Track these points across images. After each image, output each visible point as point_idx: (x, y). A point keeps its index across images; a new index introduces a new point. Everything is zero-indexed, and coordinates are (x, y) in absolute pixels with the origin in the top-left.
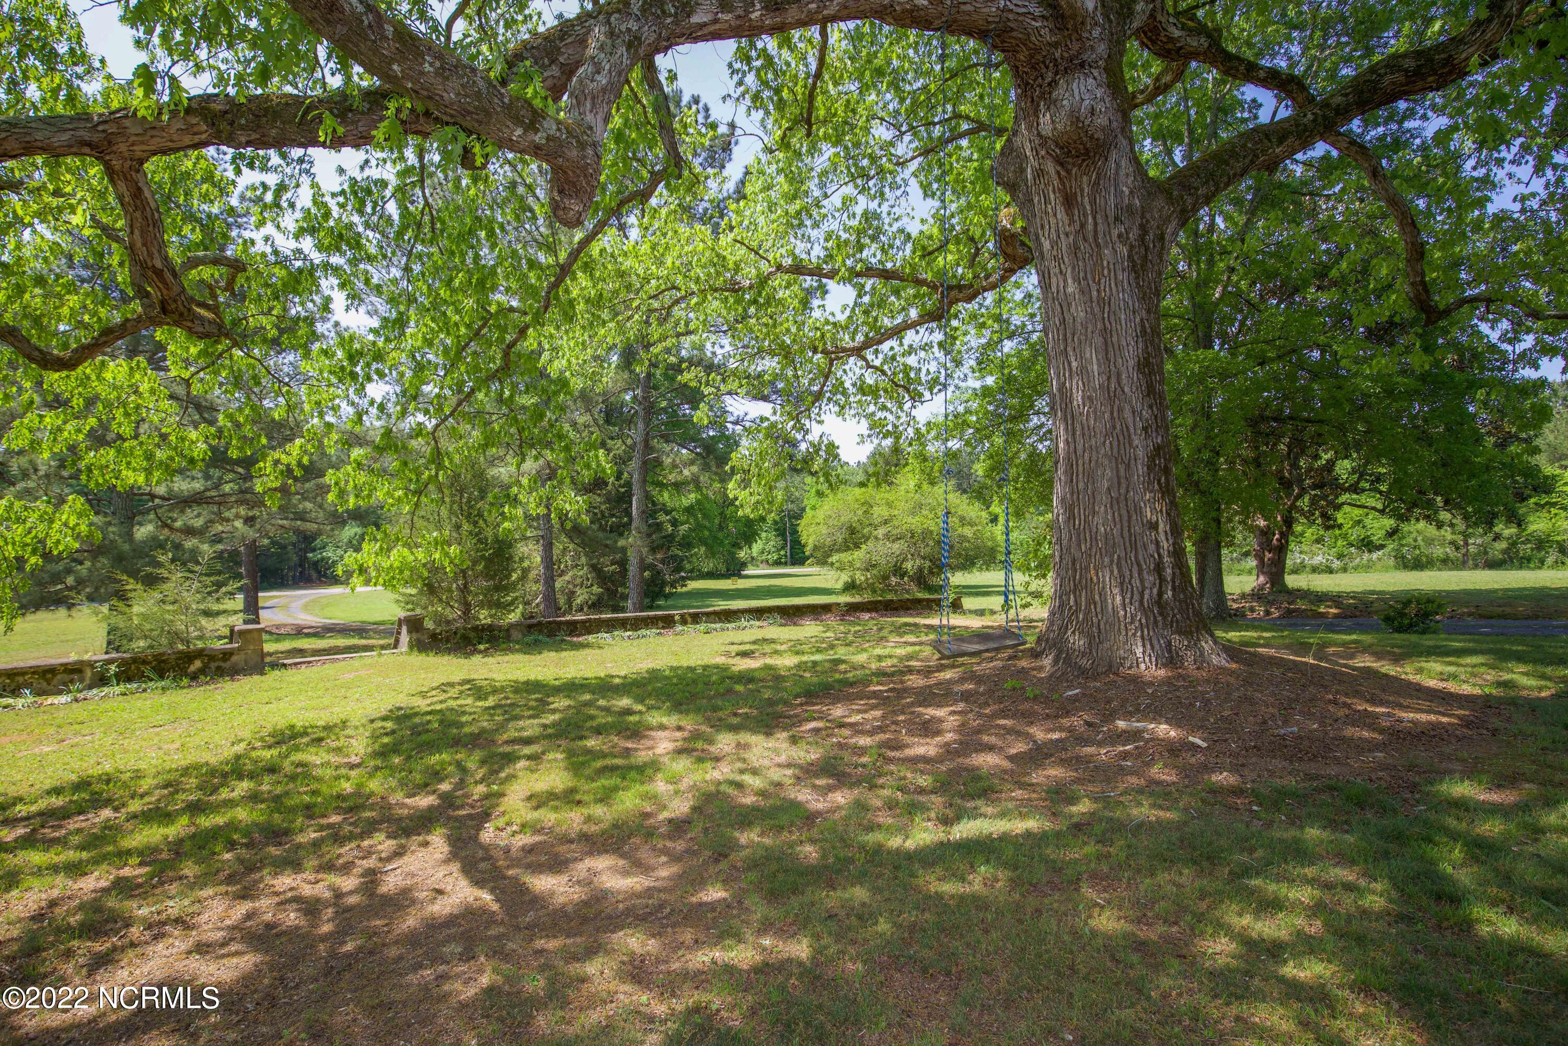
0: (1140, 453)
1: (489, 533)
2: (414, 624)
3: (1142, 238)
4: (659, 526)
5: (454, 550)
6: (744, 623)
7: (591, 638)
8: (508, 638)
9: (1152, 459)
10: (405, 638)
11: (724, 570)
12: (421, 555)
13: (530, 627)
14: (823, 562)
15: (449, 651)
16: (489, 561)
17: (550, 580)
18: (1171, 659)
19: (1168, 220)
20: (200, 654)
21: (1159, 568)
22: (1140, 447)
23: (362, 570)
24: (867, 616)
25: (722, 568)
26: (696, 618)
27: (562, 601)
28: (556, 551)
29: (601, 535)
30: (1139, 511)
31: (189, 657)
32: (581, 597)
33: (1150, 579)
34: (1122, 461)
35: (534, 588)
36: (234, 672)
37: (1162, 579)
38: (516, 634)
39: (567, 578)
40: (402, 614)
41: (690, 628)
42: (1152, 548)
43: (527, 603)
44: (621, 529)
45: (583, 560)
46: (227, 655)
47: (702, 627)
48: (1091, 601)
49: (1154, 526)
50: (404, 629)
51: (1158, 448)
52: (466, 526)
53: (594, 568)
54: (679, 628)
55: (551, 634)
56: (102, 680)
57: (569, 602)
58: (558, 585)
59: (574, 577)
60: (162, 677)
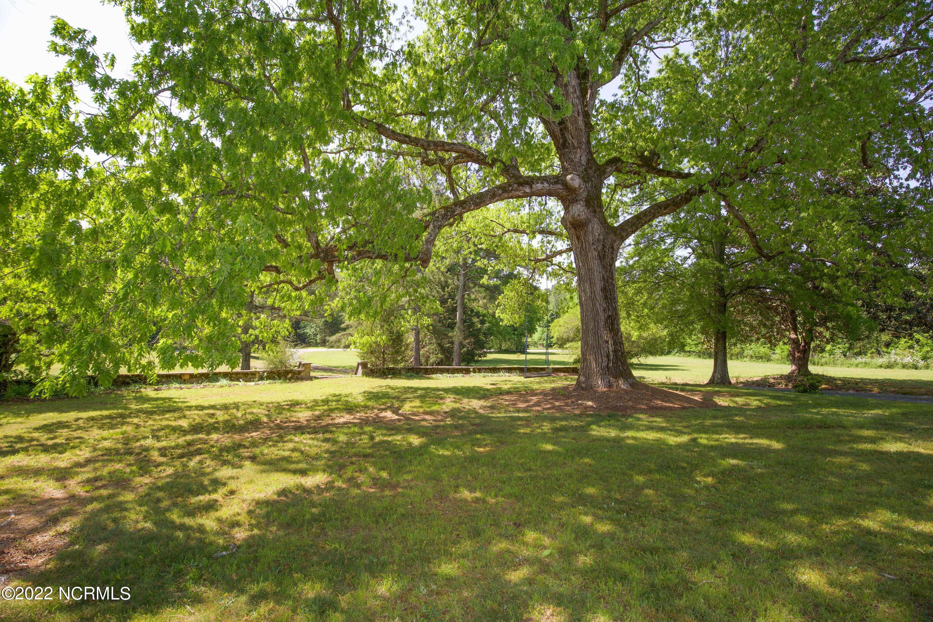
0: (602, 318)
1: (395, 330)
2: (364, 365)
3: (603, 249)
4: (472, 324)
5: (384, 337)
6: (501, 374)
7: (434, 376)
8: (400, 374)
9: (606, 320)
10: (360, 370)
11: (514, 349)
12: (373, 338)
13: (409, 369)
14: (561, 346)
15: (377, 377)
16: (394, 341)
17: (418, 350)
18: (610, 386)
19: (615, 241)
20: (291, 371)
21: (608, 356)
22: (602, 317)
23: (355, 343)
24: (562, 374)
25: (514, 348)
26: (480, 371)
27: (423, 360)
28: (421, 336)
29: (442, 329)
30: (602, 337)
31: (287, 372)
32: (432, 359)
33: (605, 359)
34: (596, 321)
35: (410, 353)
36: (302, 379)
37: (609, 360)
38: (403, 372)
39: (426, 349)
40: (360, 361)
41: (477, 374)
42: (606, 349)
43: (406, 361)
44: (451, 326)
45: (434, 341)
46: (300, 372)
47: (482, 374)
48: (587, 366)
49: (607, 342)
50: (360, 367)
51: (609, 317)
52: (386, 326)
53: (439, 345)
54: (472, 374)
55: (417, 373)
56: (261, 378)
57: (427, 361)
58: (421, 352)
59: (429, 349)
60: (280, 379)
